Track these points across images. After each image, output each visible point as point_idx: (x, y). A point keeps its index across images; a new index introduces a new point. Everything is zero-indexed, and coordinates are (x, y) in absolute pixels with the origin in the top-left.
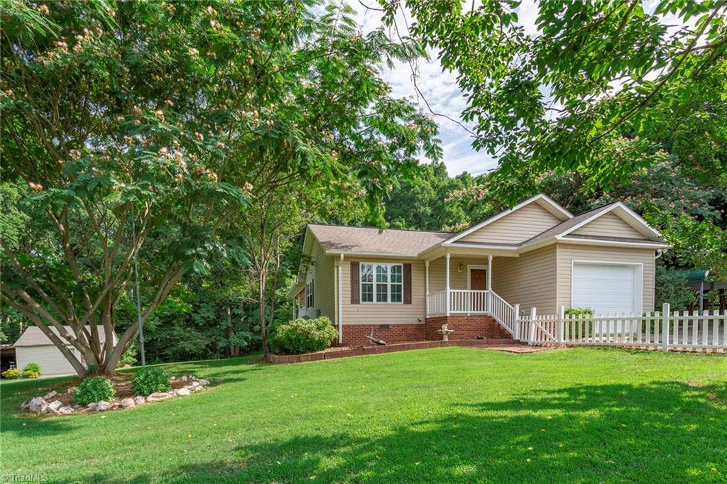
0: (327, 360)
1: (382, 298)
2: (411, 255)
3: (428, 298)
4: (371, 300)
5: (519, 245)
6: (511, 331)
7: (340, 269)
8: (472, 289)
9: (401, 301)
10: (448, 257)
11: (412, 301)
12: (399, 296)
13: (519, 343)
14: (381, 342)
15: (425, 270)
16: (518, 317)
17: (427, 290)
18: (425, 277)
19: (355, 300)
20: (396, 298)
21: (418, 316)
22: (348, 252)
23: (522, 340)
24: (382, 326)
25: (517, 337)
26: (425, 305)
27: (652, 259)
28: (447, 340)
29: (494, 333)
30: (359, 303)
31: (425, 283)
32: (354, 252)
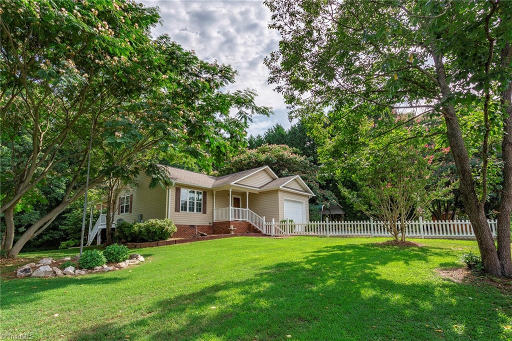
0: (177, 244)
1: (192, 210)
2: (208, 187)
3: (215, 211)
4: (186, 210)
5: (260, 188)
6: (261, 230)
7: (170, 190)
8: (242, 208)
9: (201, 212)
10: (231, 190)
11: (207, 212)
12: (200, 209)
13: (265, 235)
14: (205, 234)
15: (213, 196)
16: (264, 223)
17: (214, 206)
18: (213, 199)
19: (177, 210)
20: (199, 210)
21: (210, 221)
22: (176, 181)
23: (267, 234)
24: (191, 226)
25: (264, 233)
26: (213, 215)
27: (307, 200)
28: (233, 233)
29: (251, 230)
30: (179, 212)
31: (213, 203)
32: (178, 181)
